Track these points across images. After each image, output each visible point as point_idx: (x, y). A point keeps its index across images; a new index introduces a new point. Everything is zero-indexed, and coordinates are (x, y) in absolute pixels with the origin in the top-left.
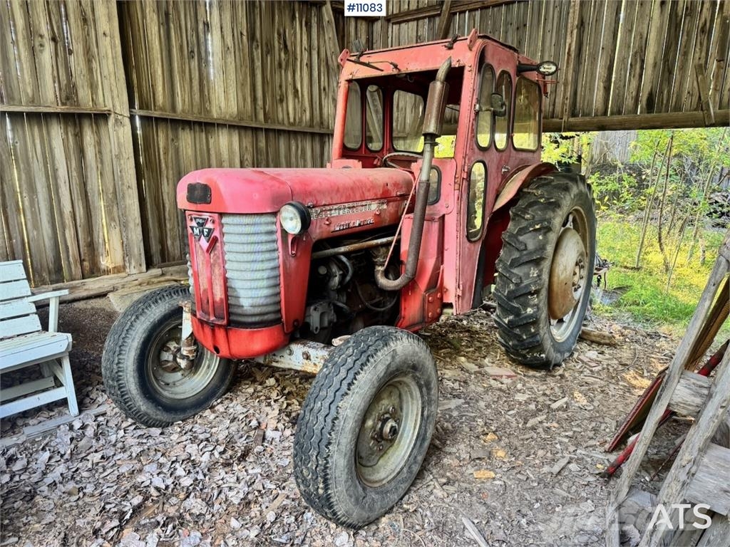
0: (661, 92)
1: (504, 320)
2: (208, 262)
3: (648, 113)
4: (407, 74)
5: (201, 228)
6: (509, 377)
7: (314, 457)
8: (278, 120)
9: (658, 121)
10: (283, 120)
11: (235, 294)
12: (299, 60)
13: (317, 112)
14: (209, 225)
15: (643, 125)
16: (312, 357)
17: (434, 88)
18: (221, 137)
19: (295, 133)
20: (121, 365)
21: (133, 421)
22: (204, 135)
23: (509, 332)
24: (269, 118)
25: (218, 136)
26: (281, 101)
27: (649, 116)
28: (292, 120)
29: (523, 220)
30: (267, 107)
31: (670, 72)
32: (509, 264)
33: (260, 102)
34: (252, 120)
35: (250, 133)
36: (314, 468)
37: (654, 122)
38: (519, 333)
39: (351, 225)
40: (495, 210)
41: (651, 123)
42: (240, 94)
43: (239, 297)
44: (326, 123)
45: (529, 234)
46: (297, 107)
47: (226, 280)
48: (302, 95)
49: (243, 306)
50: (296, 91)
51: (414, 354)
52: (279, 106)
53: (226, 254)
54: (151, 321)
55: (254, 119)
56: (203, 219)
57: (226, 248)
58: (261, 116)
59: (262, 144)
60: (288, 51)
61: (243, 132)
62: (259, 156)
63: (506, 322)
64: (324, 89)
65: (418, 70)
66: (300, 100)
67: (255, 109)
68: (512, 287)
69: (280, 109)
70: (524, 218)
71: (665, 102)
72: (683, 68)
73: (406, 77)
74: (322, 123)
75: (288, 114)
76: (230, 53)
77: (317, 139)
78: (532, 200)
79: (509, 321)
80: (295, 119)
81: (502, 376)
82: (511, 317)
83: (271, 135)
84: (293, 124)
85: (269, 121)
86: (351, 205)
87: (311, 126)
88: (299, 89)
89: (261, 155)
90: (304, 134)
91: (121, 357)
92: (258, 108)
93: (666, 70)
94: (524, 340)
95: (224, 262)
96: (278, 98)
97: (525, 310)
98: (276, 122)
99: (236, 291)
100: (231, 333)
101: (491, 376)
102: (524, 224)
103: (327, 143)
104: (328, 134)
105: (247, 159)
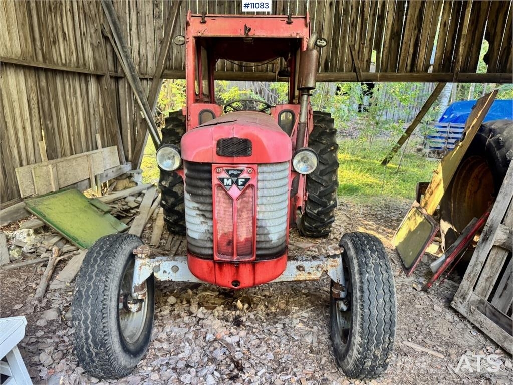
0: (332, 59)
2: (236, 208)
3: (325, 72)
5: (235, 180)
8: (54, 61)
9: (332, 77)
10: (57, 61)
11: (265, 231)
12: (64, 5)
13: (81, 55)
14: (245, 175)
18: (9, 77)
19: (67, 72)
23: (317, 218)
24: (47, 59)
25: (7, 75)
26: (54, 42)
27: (327, 74)
28: (64, 61)
29: (321, 145)
30: (44, 48)
31: (337, 48)
32: (318, 174)
33: (38, 43)
34: (33, 61)
35: (32, 72)
38: (323, 217)
42: (21, 33)
43: (269, 234)
44: (87, 64)
46: (66, 48)
48: (69, 39)
49: (271, 241)
50: (64, 35)
52: (53, 47)
53: (258, 198)
55: (35, 60)
56: (238, 170)
57: (259, 193)
58: (40, 57)
59: (43, 83)
61: (27, 72)
62: (42, 95)
63: (316, 212)
64: (84, 34)
65: (264, 36)
66: (68, 42)
67: (35, 48)
68: (322, 189)
69: (54, 50)
70: (322, 143)
71: (334, 65)
72: (343, 46)
74: (85, 64)
75: (60, 56)
77: (83, 78)
78: (320, 131)
79: (318, 211)
80: (66, 60)
82: (320, 209)
83: (50, 74)
84: (64, 65)
85: (47, 61)
87: (78, 66)
88: (66, 32)
89: (43, 94)
90: (73, 73)
92: (37, 48)
93: (334, 46)
94: (326, 221)
96: (52, 39)
97: (329, 202)
98: (53, 63)
99: (266, 229)
102: (322, 147)
103: (90, 82)
104: (90, 74)
105: (32, 99)
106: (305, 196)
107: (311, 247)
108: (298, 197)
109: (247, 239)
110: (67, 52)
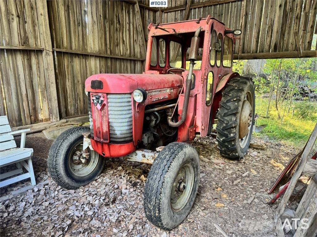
0: (280, 43)
1: (221, 139)
2: (100, 115)
3: (274, 52)
4: (179, 34)
5: (98, 100)
6: (222, 163)
7: (154, 199)
8: (116, 54)
9: (279, 55)
10: (118, 54)
11: (113, 129)
12: (125, 27)
13: (132, 51)
14: (102, 99)
15: (272, 57)
16: (146, 156)
17: (194, 40)
18: (91, 61)
19: (123, 59)
20: (57, 162)
21: (61, 187)
22: (84, 60)
23: (223, 144)
24: (112, 53)
25: (90, 60)
26: (117, 45)
27: (275, 53)
28: (122, 54)
29: (228, 97)
30: (111, 48)
31: (284, 35)
32: (223, 115)
33: (108, 46)
34: (105, 54)
35: (104, 59)
36: (154, 204)
37: (277, 55)
38: (227, 145)
39: (160, 99)
40: (216, 92)
41: (276, 56)
42: (100, 42)
43: (115, 130)
44: (136, 55)
45: (231, 102)
46: (124, 48)
47: (109, 123)
48: (126, 43)
49: (117, 134)
50: (124, 41)
51: (193, 154)
52: (116, 48)
53: (109, 111)
54: (70, 142)
55: (106, 53)
56: (99, 96)
57: (109, 109)
58: (109, 52)
59: (109, 64)
60: (120, 24)
61: (101, 59)
62: (108, 69)
63: (222, 140)
64: (136, 40)
65: (184, 32)
66: (125, 45)
67: (106, 49)
68: (224, 125)
69: (117, 49)
70: (229, 96)
71: (281, 47)
72: (289, 33)
73: (178, 35)
74: (135, 55)
75: (120, 51)
76: (96, 24)
77: (133, 62)
78: (232, 88)
79: (223, 140)
80: (123, 53)
81: (219, 163)
82: (224, 138)
83: (113, 60)
84: (122, 56)
85: (112, 54)
86: (160, 90)
87: (130, 56)
88: (125, 40)
89: (109, 69)
90: (127, 60)
91: (57, 158)
92: (107, 48)
93: (282, 34)
94: (229, 147)
95: (108, 115)
96: (116, 44)
97: (230, 134)
98: (115, 55)
99: (114, 128)
100: (111, 146)
101: (215, 163)
102: (229, 98)
103: (137, 64)
104: (137, 60)
105: (103, 71)
106: (202, 126)
107: (220, 164)
108: (198, 126)
109: (106, 132)
110: (124, 49)
